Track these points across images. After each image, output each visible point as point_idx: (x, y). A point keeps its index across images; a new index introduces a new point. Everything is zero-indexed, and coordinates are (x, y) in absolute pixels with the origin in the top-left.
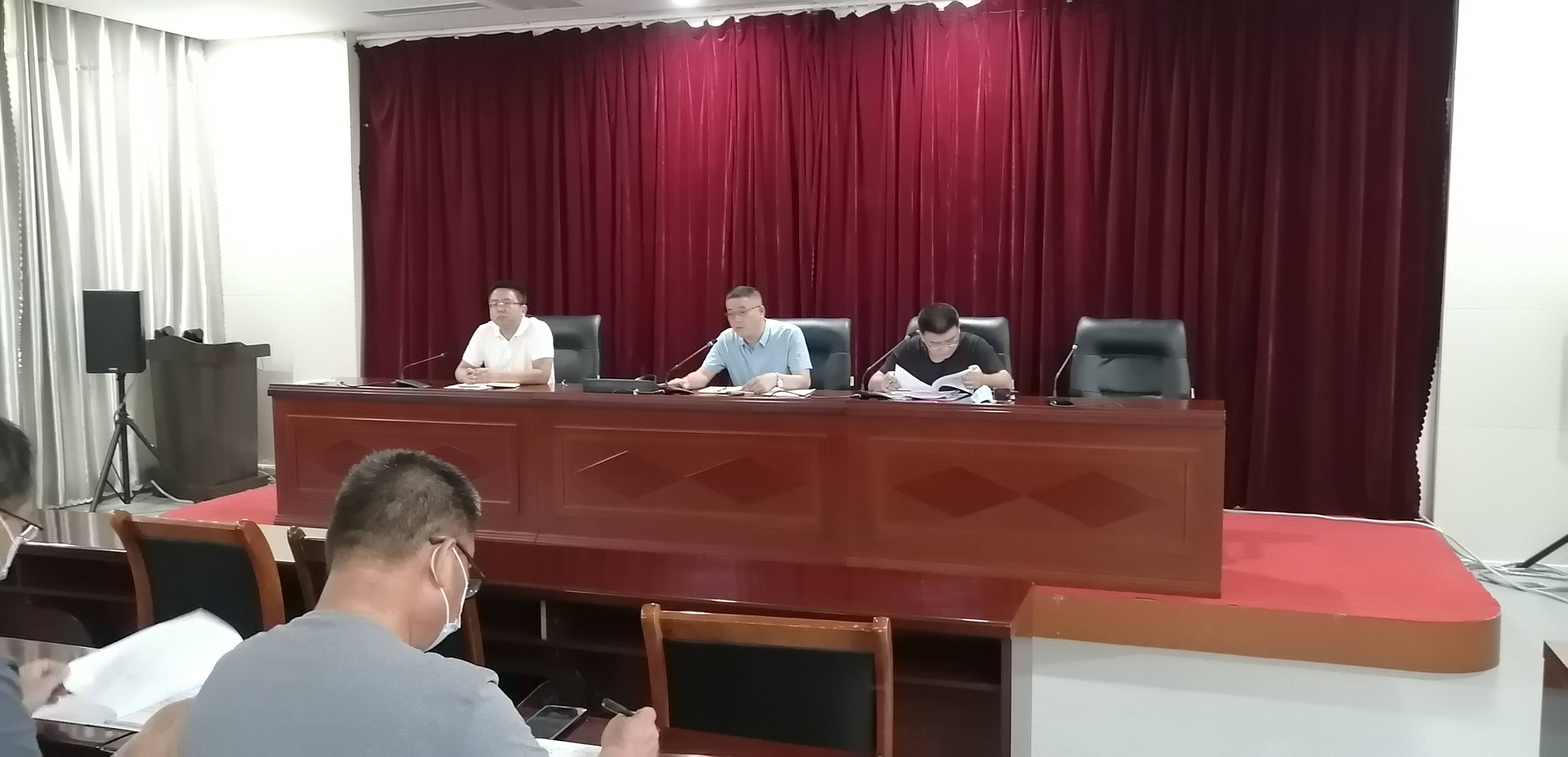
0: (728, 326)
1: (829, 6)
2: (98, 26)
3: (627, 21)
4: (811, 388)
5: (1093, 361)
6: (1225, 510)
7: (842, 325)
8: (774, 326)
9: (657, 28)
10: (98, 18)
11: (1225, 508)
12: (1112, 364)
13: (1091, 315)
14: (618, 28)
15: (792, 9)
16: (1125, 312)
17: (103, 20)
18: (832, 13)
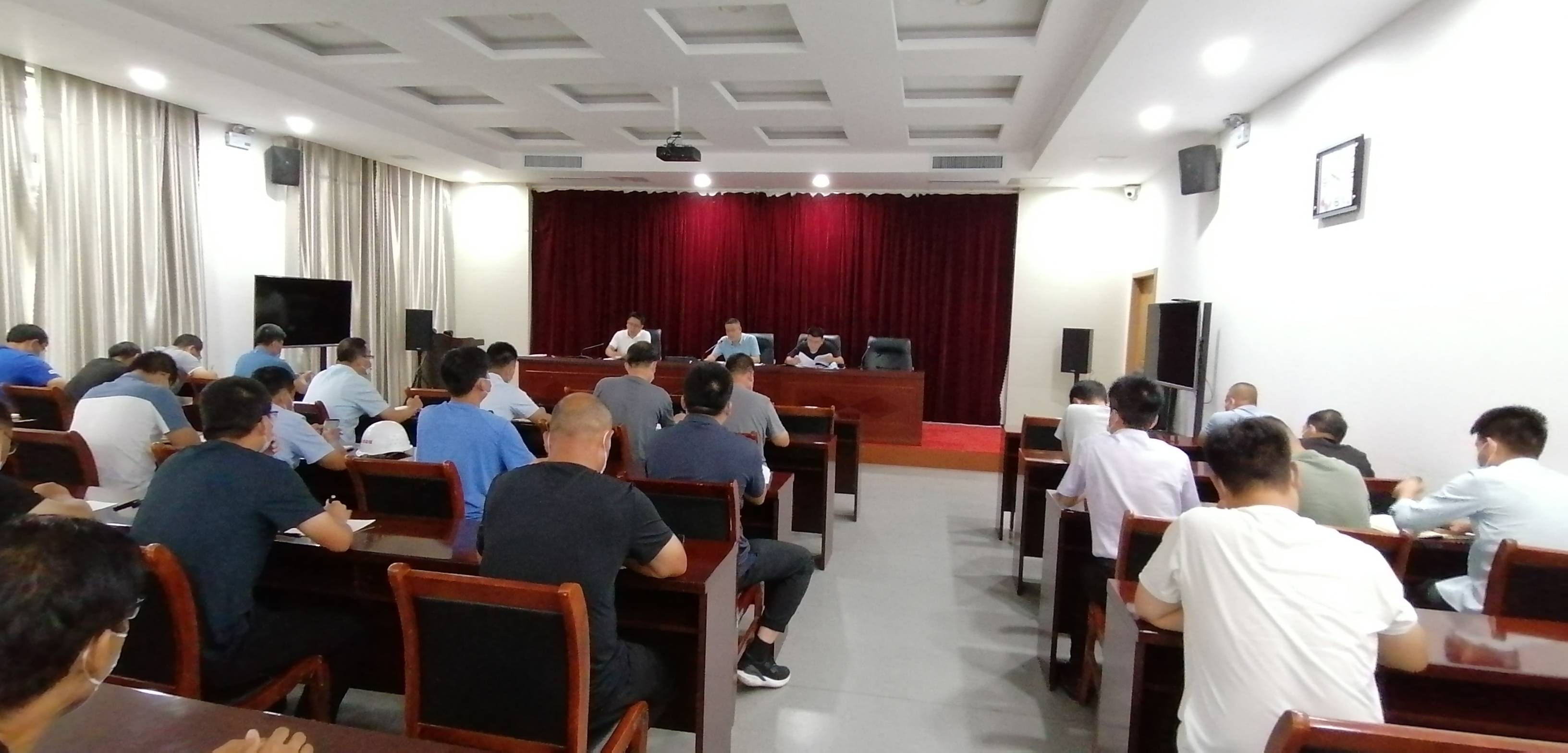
0: (725, 335)
1: (764, 190)
2: (421, 179)
3: (670, 190)
4: (760, 363)
5: (874, 355)
6: (924, 422)
7: (771, 336)
8: (745, 336)
9: (685, 195)
10: (422, 174)
11: (924, 421)
12: (883, 355)
13: (874, 336)
14: (666, 193)
15: (747, 191)
16: (886, 335)
17: (423, 177)
18: (765, 194)
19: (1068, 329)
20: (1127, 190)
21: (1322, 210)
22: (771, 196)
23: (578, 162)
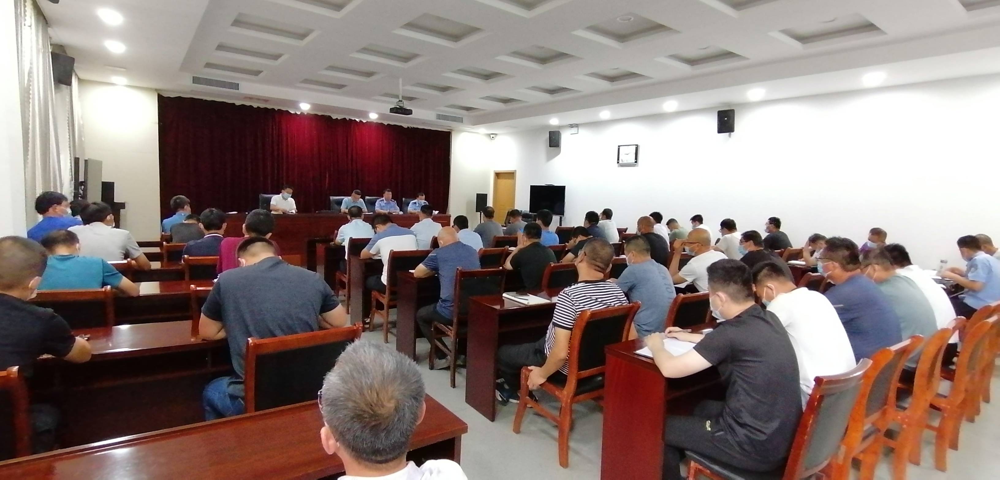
19: (480, 194)
20: (492, 136)
21: (620, 162)
22: (335, 118)
23: (236, 86)
